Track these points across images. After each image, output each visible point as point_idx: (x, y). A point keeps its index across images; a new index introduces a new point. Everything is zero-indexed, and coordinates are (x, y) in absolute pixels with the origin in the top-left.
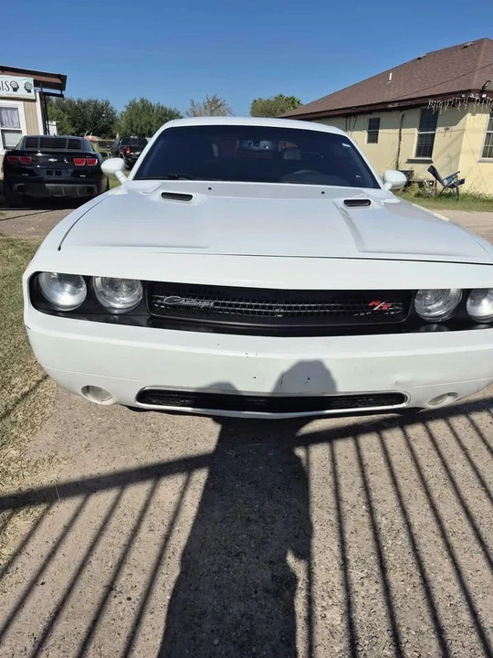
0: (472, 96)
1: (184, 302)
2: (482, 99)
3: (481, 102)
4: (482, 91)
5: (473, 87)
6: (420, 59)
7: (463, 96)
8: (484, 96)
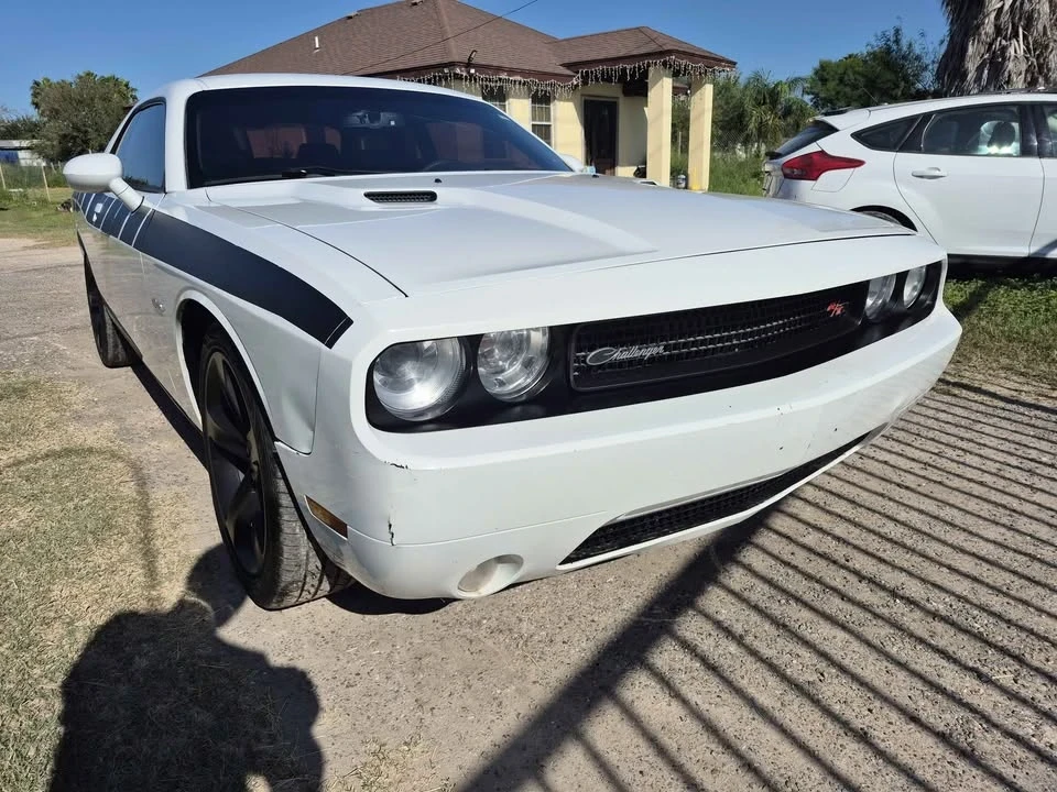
0: (458, 71)
1: (620, 355)
2: (471, 75)
3: (471, 80)
4: (469, 65)
5: (455, 58)
6: (350, 18)
7: (446, 71)
8: (473, 71)
